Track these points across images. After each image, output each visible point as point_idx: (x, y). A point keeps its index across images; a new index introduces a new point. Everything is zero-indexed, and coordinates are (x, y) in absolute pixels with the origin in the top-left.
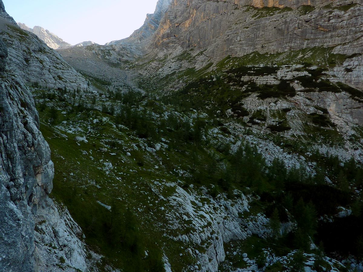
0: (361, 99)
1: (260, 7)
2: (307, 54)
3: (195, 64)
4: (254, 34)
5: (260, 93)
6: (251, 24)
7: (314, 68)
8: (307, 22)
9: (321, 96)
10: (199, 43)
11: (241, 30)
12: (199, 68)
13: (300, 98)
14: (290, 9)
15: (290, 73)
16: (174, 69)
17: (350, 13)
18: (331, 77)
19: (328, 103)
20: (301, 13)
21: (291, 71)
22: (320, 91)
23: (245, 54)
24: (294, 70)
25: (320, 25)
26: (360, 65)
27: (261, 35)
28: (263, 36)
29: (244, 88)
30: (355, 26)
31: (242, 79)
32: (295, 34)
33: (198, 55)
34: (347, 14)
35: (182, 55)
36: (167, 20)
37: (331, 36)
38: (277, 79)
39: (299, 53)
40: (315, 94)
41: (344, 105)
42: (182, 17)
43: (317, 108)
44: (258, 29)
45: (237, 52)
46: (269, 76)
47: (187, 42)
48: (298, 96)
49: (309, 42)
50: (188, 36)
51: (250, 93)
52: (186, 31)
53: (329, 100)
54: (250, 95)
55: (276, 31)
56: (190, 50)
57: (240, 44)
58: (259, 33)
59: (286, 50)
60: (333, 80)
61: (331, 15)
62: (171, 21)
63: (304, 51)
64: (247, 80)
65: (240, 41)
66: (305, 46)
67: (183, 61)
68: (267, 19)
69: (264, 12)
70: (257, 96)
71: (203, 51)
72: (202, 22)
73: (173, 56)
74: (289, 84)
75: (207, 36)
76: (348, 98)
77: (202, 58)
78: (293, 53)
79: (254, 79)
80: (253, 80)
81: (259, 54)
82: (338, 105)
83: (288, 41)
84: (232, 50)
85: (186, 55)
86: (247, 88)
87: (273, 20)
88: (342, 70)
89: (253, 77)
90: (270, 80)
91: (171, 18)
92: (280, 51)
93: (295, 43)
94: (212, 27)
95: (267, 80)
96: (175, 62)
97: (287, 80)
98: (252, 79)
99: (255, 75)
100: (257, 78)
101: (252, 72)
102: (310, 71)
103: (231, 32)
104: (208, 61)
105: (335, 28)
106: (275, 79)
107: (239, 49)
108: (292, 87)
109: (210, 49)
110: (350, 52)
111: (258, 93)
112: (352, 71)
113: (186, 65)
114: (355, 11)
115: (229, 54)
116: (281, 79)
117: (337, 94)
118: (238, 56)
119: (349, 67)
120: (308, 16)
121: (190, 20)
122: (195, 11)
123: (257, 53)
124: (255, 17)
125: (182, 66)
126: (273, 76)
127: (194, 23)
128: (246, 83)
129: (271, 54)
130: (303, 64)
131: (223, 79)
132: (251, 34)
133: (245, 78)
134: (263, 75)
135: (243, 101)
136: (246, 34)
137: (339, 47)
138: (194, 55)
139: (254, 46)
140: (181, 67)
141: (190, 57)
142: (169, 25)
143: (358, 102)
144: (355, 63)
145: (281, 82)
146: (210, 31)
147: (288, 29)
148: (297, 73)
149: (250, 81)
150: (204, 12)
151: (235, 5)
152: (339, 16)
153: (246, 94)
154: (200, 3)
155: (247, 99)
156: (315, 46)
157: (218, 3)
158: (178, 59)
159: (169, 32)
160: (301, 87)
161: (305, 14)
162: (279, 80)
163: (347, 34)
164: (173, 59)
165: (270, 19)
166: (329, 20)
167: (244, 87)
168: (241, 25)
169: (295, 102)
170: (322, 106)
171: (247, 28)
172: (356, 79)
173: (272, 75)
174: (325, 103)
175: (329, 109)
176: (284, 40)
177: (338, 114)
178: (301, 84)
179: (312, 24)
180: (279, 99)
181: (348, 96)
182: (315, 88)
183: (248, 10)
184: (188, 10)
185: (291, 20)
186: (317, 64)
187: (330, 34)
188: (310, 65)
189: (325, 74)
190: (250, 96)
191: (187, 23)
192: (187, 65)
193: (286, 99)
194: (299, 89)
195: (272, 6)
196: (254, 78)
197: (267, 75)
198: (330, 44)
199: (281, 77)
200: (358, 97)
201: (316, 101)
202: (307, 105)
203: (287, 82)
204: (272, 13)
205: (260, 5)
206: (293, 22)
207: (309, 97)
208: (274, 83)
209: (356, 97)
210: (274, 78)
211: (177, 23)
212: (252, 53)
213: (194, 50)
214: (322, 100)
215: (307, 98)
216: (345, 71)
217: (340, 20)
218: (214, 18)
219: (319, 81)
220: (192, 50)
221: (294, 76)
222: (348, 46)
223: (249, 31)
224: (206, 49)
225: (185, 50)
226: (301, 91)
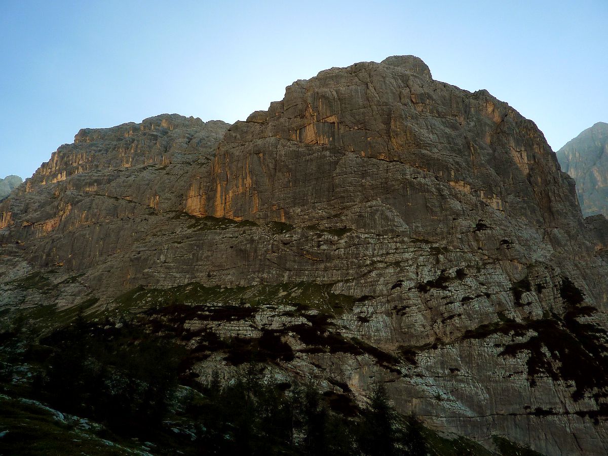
0: (393, 365)
1: (199, 216)
2: (294, 291)
3: (56, 299)
4: (193, 254)
5: (229, 352)
6: (188, 238)
7: (313, 312)
8: (285, 244)
9: (335, 360)
10: (69, 261)
11: (167, 246)
12: (64, 306)
13: (302, 363)
14: (253, 224)
15: (276, 318)
16: (7, 305)
17: (346, 240)
18: (342, 330)
19: (347, 373)
20: (273, 230)
21: (278, 315)
22: (333, 351)
23: (176, 285)
24: (283, 315)
25: (307, 251)
26: (376, 313)
27: (206, 257)
28: (211, 258)
29: (193, 343)
30: (356, 258)
31: (186, 326)
32: (268, 259)
33: (66, 282)
34: (343, 241)
35: (28, 279)
36: (7, 213)
37: (325, 267)
38: (256, 328)
39: (279, 289)
40: (326, 357)
41: (371, 377)
42: (41, 213)
43: (332, 381)
44: (200, 247)
45: (158, 281)
46: (242, 322)
47: (44, 257)
48: (299, 360)
49: (292, 273)
50: (48, 247)
51: (208, 353)
52: (45, 237)
53: (349, 368)
54: (209, 356)
55: (235, 252)
56: (48, 272)
57: (166, 268)
58: (203, 254)
59: (255, 283)
60: (346, 335)
61: (320, 239)
62: (14, 216)
63: (286, 287)
64: (197, 328)
65: (165, 262)
66: (285, 279)
67: (30, 291)
68: (216, 233)
69: (209, 223)
70: (225, 359)
71: (78, 277)
72: (82, 226)
73: (7, 279)
74: (279, 338)
75: (89, 250)
76: (374, 364)
77: (73, 288)
78: (267, 289)
79: (213, 327)
80: (211, 328)
81: (202, 287)
82: (362, 377)
83: (257, 269)
84: (148, 276)
85: (37, 279)
86: (200, 343)
87: (228, 235)
88: (354, 319)
89: (210, 322)
90: (243, 329)
91: (16, 210)
92: (242, 283)
93: (269, 273)
94: (102, 236)
95: (238, 328)
96: (10, 290)
97: (274, 331)
98: (209, 326)
99: (213, 319)
100: (220, 325)
101: (207, 313)
102: (309, 318)
103: (145, 246)
104: (87, 295)
105: (329, 258)
106: (253, 329)
107: (164, 276)
108: (286, 343)
109: (92, 273)
110: (358, 293)
111: (224, 352)
112: (368, 321)
113: (35, 297)
114: (353, 237)
115: (142, 282)
116: (263, 329)
117: (359, 358)
118: (160, 288)
119: (362, 315)
120: (287, 236)
121: (56, 219)
122: (70, 207)
123: (198, 284)
124: (194, 228)
125: (26, 300)
126: (248, 323)
127: (65, 226)
128: (197, 333)
129: (226, 288)
130: (294, 305)
131: (140, 326)
132: (187, 254)
133: (194, 325)
134: (229, 320)
135: (196, 369)
136: (177, 253)
137: (340, 284)
138: (56, 282)
139: (193, 274)
140: (23, 302)
141: (48, 285)
142: (9, 221)
143: (389, 370)
144: (369, 309)
145: (264, 334)
146: (97, 243)
147: (256, 251)
148: (289, 319)
149: (204, 330)
150: (88, 211)
151: (151, 208)
152: (331, 242)
153: (199, 355)
154: (81, 195)
155: (205, 364)
156: (301, 280)
157: (117, 200)
158: (19, 286)
159: (7, 233)
160: (301, 344)
161: (281, 233)
162: (259, 330)
163: (348, 267)
164: (7, 284)
165: (221, 233)
166: (319, 246)
167: (194, 341)
168: (165, 238)
169: (295, 370)
170: (338, 378)
171: (180, 243)
172: (376, 334)
173: (247, 321)
174: (342, 372)
175: (349, 383)
176: (249, 268)
177: (364, 393)
178: (300, 339)
179: (294, 248)
180: (267, 366)
181: (373, 361)
182: (324, 346)
183: (177, 217)
184: (56, 203)
185: (260, 239)
186: (315, 307)
187: (322, 266)
188: (306, 308)
189: (332, 324)
190: (209, 359)
191: (49, 225)
192: (38, 299)
193: (278, 365)
194: (298, 348)
195: (221, 216)
196: (213, 324)
197: (238, 320)
198: (326, 279)
199: (262, 325)
200: (387, 362)
201: (328, 370)
202: (316, 377)
203: (275, 334)
204: (223, 226)
205: (199, 213)
206: (264, 242)
207: (317, 363)
208: (252, 335)
209: (385, 363)
210: (251, 326)
211: (27, 221)
212: (188, 284)
213: (56, 272)
214: (337, 368)
215: (313, 364)
216: (359, 321)
217: (334, 247)
218: (108, 223)
219: (326, 334)
220: (52, 272)
221: (284, 325)
222: (354, 284)
223: (182, 247)
224: (84, 274)
225: (36, 270)
226: (302, 351)
